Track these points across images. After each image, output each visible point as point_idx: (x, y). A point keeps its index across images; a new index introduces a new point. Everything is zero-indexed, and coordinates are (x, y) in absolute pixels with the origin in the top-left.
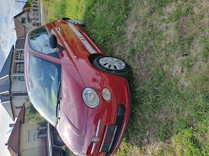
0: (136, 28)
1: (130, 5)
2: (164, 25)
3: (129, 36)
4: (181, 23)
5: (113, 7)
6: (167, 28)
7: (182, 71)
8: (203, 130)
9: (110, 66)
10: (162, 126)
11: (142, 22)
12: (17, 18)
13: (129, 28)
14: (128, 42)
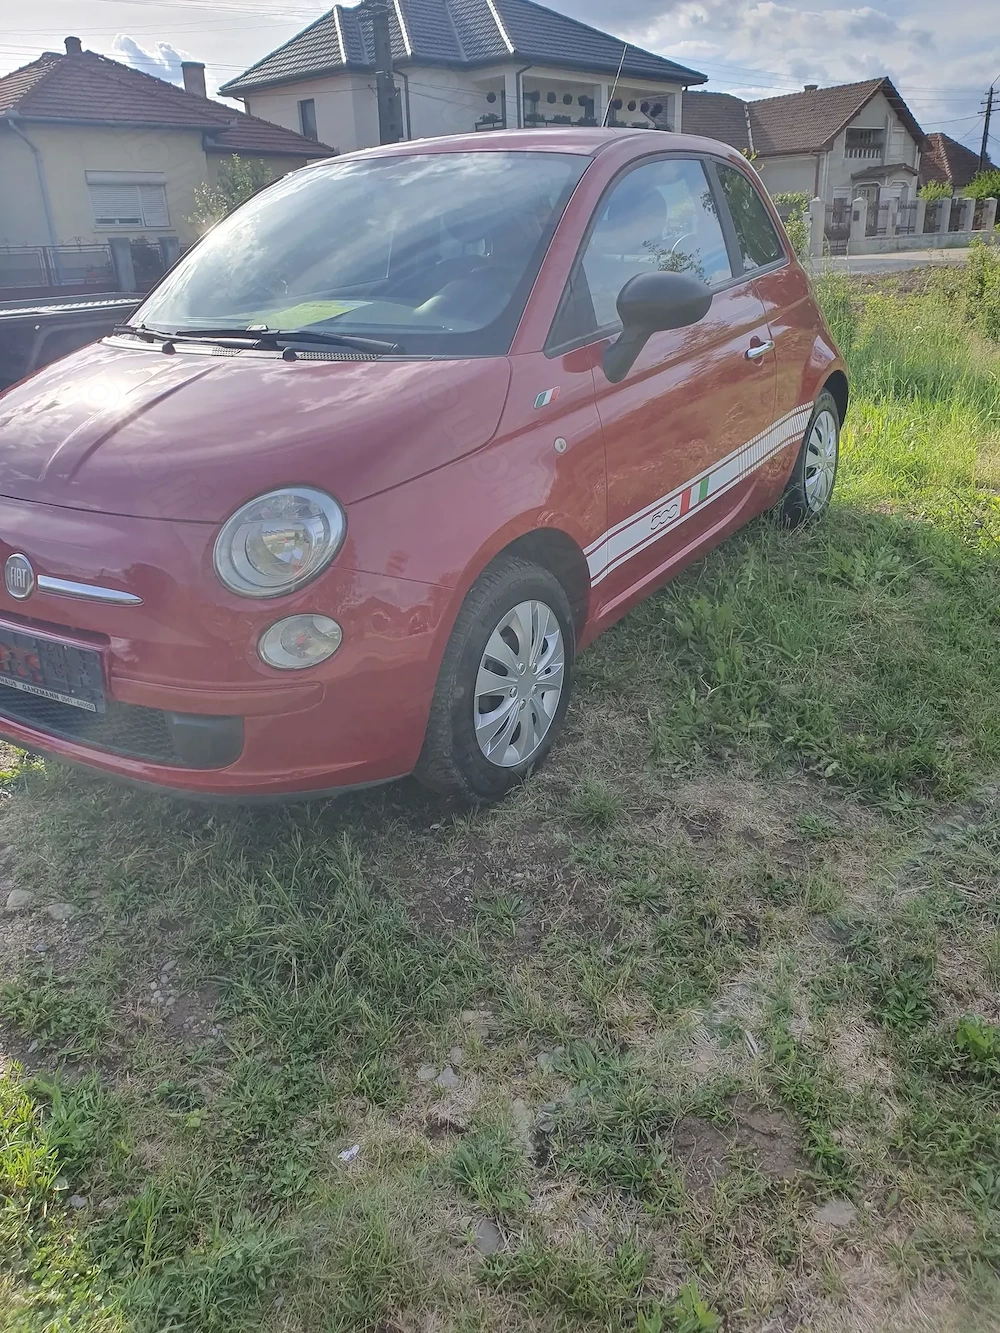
0: (750, 836)
1: (900, 800)
2: (754, 1015)
3: (697, 795)
4: (757, 1121)
5: (900, 689)
6: (731, 1034)
7: (436, 1129)
8: (38, 1256)
9: (500, 670)
10: (95, 998)
11: (779, 876)
12: (881, 102)
13: (752, 792)
14: (657, 789)
